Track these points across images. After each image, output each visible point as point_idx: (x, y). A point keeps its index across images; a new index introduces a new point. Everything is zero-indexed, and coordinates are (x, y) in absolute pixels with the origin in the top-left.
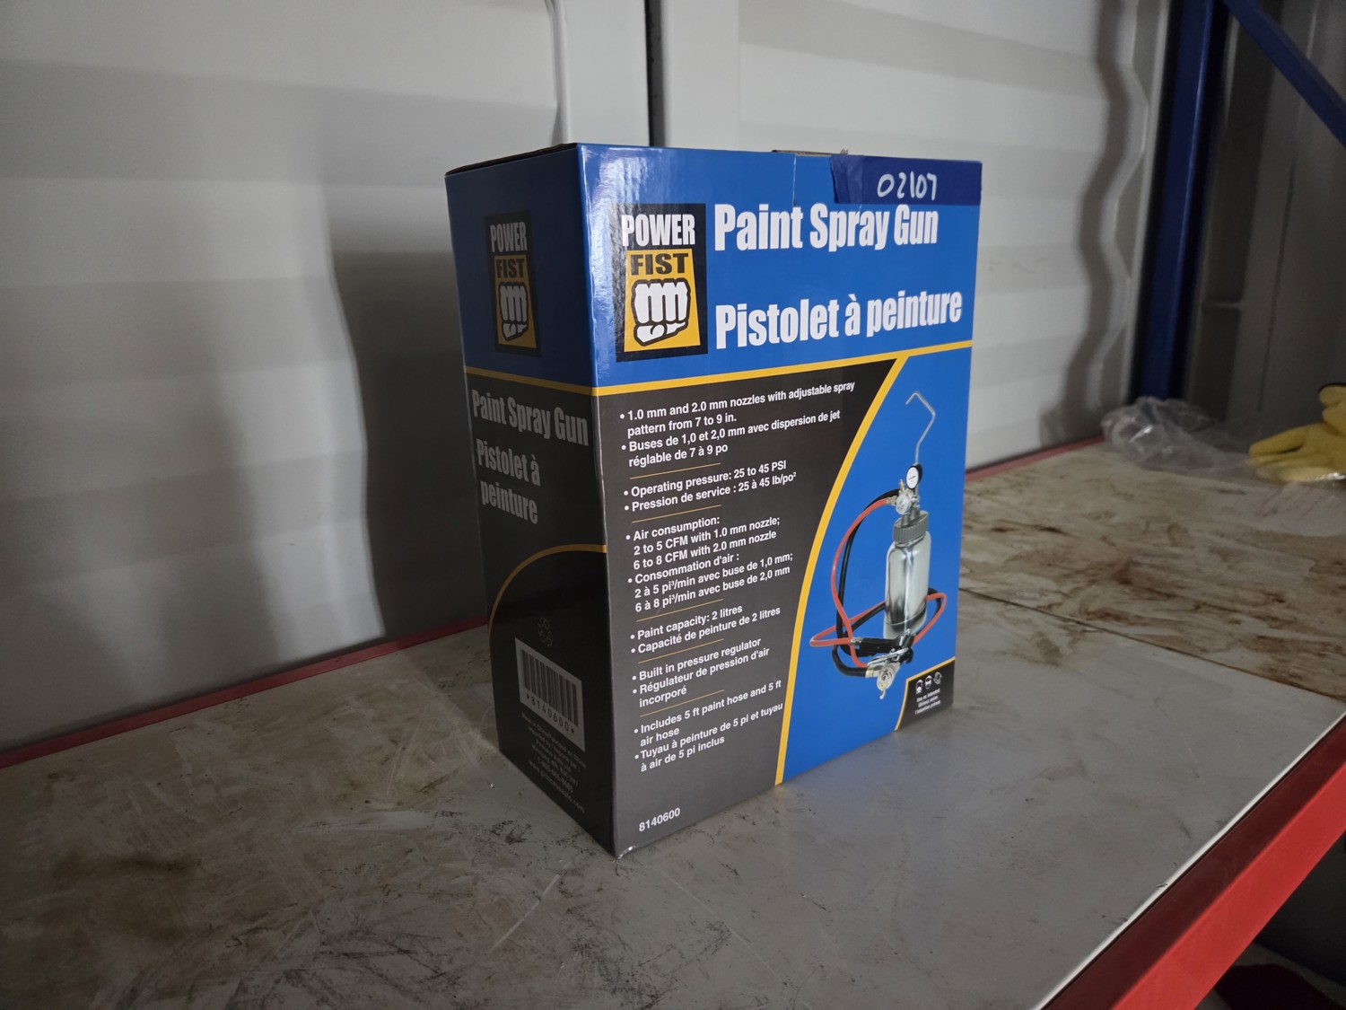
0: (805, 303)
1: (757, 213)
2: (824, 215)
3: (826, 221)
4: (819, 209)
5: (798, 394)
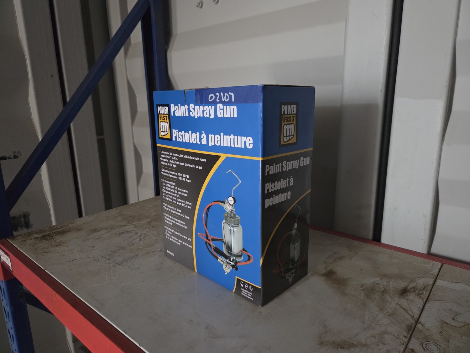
0: (190, 132)
1: (178, 106)
2: (193, 107)
3: (194, 109)
4: (192, 105)
5: (190, 158)
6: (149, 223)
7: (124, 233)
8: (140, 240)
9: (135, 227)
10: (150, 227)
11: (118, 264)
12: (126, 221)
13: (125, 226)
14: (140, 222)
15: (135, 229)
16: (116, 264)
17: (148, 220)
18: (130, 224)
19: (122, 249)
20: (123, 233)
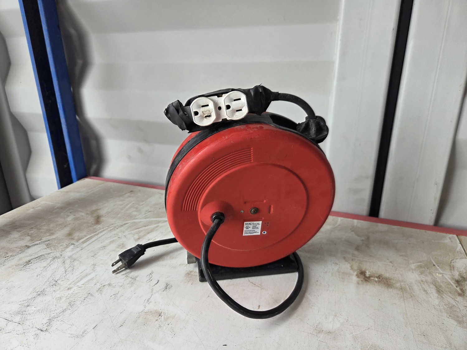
6: (70, 234)
7: (32, 261)
8: (66, 271)
9: (48, 246)
10: (73, 242)
11: (42, 331)
12: (28, 238)
13: (28, 247)
14: (54, 237)
15: (49, 251)
16: (40, 331)
17: (66, 230)
18: (38, 242)
19: (39, 295)
20: (30, 261)
